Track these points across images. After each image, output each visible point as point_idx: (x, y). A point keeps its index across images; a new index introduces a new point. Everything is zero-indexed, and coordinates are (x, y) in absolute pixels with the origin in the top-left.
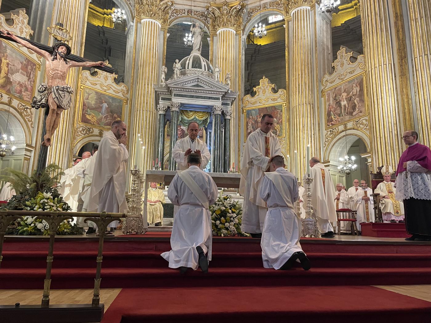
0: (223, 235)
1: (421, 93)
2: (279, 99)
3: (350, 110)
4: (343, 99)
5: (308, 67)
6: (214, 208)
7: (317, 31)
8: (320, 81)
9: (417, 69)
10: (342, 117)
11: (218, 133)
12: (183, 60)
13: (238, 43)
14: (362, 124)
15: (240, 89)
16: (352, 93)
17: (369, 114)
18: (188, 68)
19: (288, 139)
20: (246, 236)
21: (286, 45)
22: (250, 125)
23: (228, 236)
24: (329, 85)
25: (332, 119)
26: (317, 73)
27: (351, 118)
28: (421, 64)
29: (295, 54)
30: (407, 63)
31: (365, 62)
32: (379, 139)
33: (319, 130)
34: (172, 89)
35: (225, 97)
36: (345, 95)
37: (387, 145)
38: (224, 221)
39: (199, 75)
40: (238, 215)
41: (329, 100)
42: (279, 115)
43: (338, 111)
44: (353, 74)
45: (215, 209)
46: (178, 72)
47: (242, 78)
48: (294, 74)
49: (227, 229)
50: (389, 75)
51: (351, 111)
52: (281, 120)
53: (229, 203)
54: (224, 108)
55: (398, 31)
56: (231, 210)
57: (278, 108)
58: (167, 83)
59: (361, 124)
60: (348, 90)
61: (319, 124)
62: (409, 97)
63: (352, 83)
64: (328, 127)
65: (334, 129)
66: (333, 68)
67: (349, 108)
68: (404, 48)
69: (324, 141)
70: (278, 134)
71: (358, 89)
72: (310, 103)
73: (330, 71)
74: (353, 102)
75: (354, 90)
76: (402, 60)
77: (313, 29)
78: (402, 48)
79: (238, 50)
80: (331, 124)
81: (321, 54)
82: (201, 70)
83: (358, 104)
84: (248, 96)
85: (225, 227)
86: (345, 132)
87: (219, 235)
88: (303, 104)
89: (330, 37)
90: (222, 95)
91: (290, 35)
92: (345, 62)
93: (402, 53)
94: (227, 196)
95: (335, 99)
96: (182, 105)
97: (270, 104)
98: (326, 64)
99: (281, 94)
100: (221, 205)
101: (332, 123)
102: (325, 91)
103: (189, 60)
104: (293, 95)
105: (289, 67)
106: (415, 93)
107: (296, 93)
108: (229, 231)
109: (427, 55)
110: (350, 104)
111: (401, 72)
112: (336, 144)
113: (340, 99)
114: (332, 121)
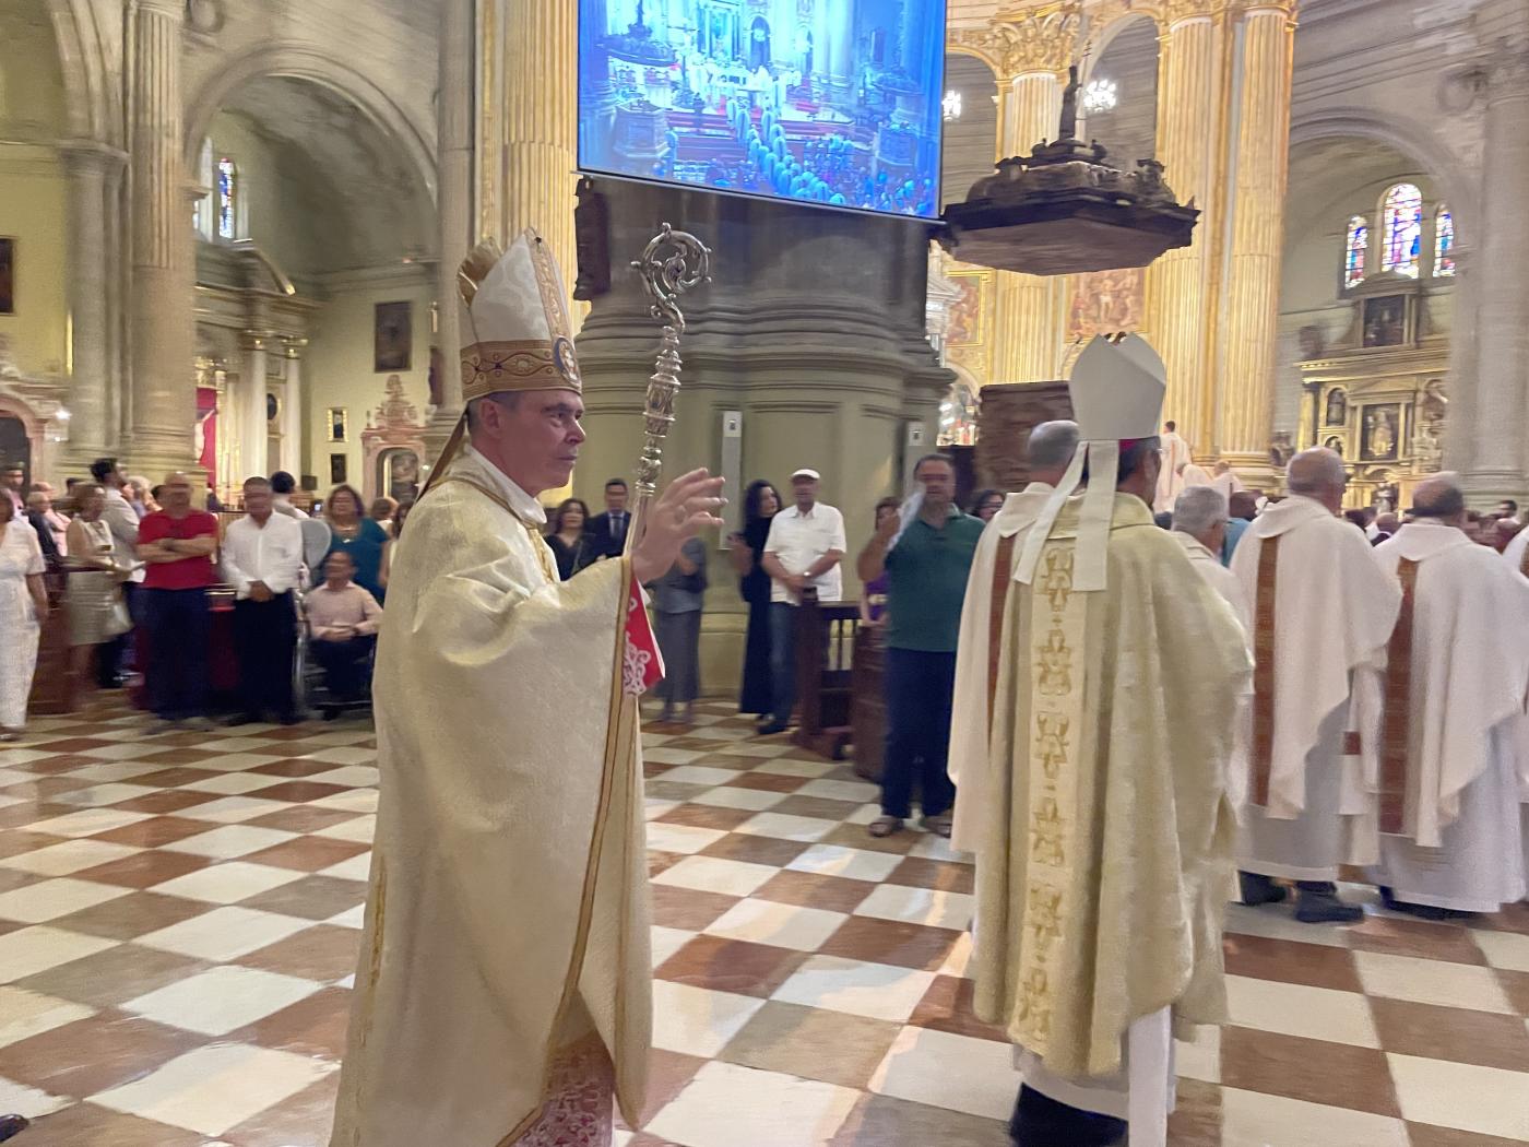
3: (1116, 315)
4: (1106, 291)
10: (1099, 324)
16: (1122, 284)
19: (989, 350)
25: (1081, 323)
27: (1116, 329)
30: (1222, 264)
33: (1054, 342)
36: (1109, 284)
42: (973, 299)
43: (1094, 313)
50: (1194, 277)
52: (976, 309)
55: (1216, 205)
60: (1116, 276)
61: (1053, 330)
62: (1217, 320)
64: (1071, 335)
67: (1115, 309)
70: (968, 338)
71: (1135, 280)
72: (1041, 285)
74: (1123, 300)
75: (1127, 279)
76: (1216, 256)
78: (1218, 236)
80: (1077, 333)
83: (1132, 307)
88: (1029, 287)
93: (1217, 245)
95: (1089, 288)
101: (1080, 331)
110: (1117, 304)
111: (1212, 278)
113: (1099, 290)
114: (1079, 327)
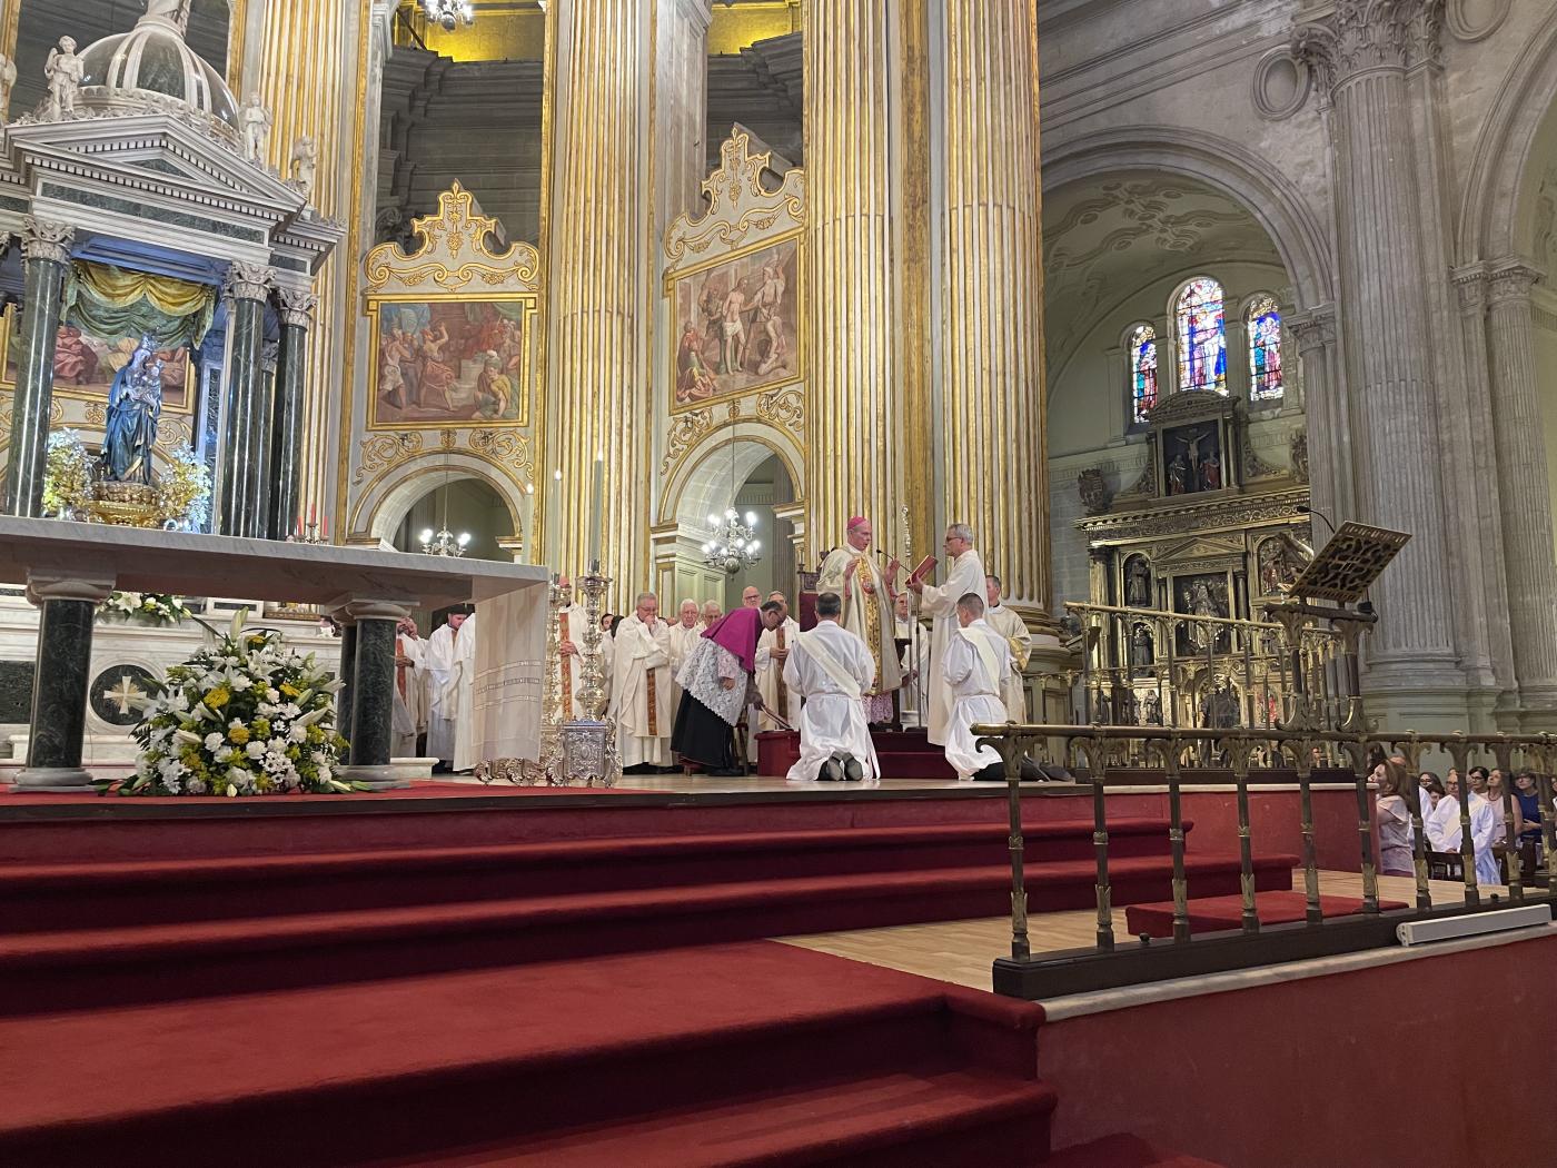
0: (232, 791)
1: (960, 325)
2: (511, 281)
4: (732, 313)
5: (622, 179)
6: (198, 680)
7: (658, 52)
8: (662, 237)
9: (954, 246)
10: (724, 377)
11: (246, 378)
12: (98, 48)
13: (354, 27)
14: (785, 406)
15: (357, 213)
16: (759, 295)
17: (808, 373)
18: (119, 85)
19: (538, 434)
20: (337, 792)
21: (545, 80)
22: (393, 361)
23: (254, 794)
24: (690, 257)
25: (694, 376)
26: (650, 205)
27: (753, 381)
28: (967, 230)
29: (579, 120)
30: (927, 223)
31: (806, 197)
32: (830, 462)
33: (649, 411)
34: (37, 162)
35: (285, 231)
36: (737, 298)
37: (853, 482)
38: (246, 733)
39: (170, 121)
40: (309, 709)
41: (686, 310)
42: (508, 341)
43: (714, 355)
44: (768, 233)
45: (204, 685)
46: (68, 91)
47: (369, 171)
48: (569, 193)
49: (255, 766)
50: (875, 251)
51: (753, 357)
52: (514, 360)
53: (270, 663)
54: (277, 276)
55: (910, 110)
56: (277, 689)
57: (505, 312)
58: (10, 132)
59: (780, 406)
60: (748, 284)
61: (649, 391)
62: (926, 333)
63: (764, 262)
64: (679, 404)
65: (697, 415)
66: (706, 197)
67: (749, 346)
68: (924, 171)
69: (664, 453)
70: (501, 412)
71: (781, 286)
72: (621, 309)
73: (697, 207)
74: (762, 328)
75: (767, 287)
76: (914, 208)
77: (646, 45)
78: (917, 168)
79: (353, 57)
80: (690, 395)
81: (669, 140)
82: (180, 102)
83: (778, 336)
84: (391, 250)
85: (247, 759)
86: (731, 427)
87: (217, 790)
88: (599, 311)
89: (700, 83)
90: (273, 224)
91: (564, 46)
92: (745, 183)
93: (915, 186)
94: (264, 634)
95: (706, 310)
96: (82, 237)
97: (475, 291)
98: (683, 182)
99: (521, 260)
100: (234, 668)
101: (694, 391)
102: (674, 275)
103: (128, 51)
104: (563, 273)
105: (552, 166)
106: (943, 322)
107: (573, 268)
108: (264, 774)
109: (987, 205)
110: (752, 334)
111: (910, 249)
112: (702, 468)
113: (721, 312)
